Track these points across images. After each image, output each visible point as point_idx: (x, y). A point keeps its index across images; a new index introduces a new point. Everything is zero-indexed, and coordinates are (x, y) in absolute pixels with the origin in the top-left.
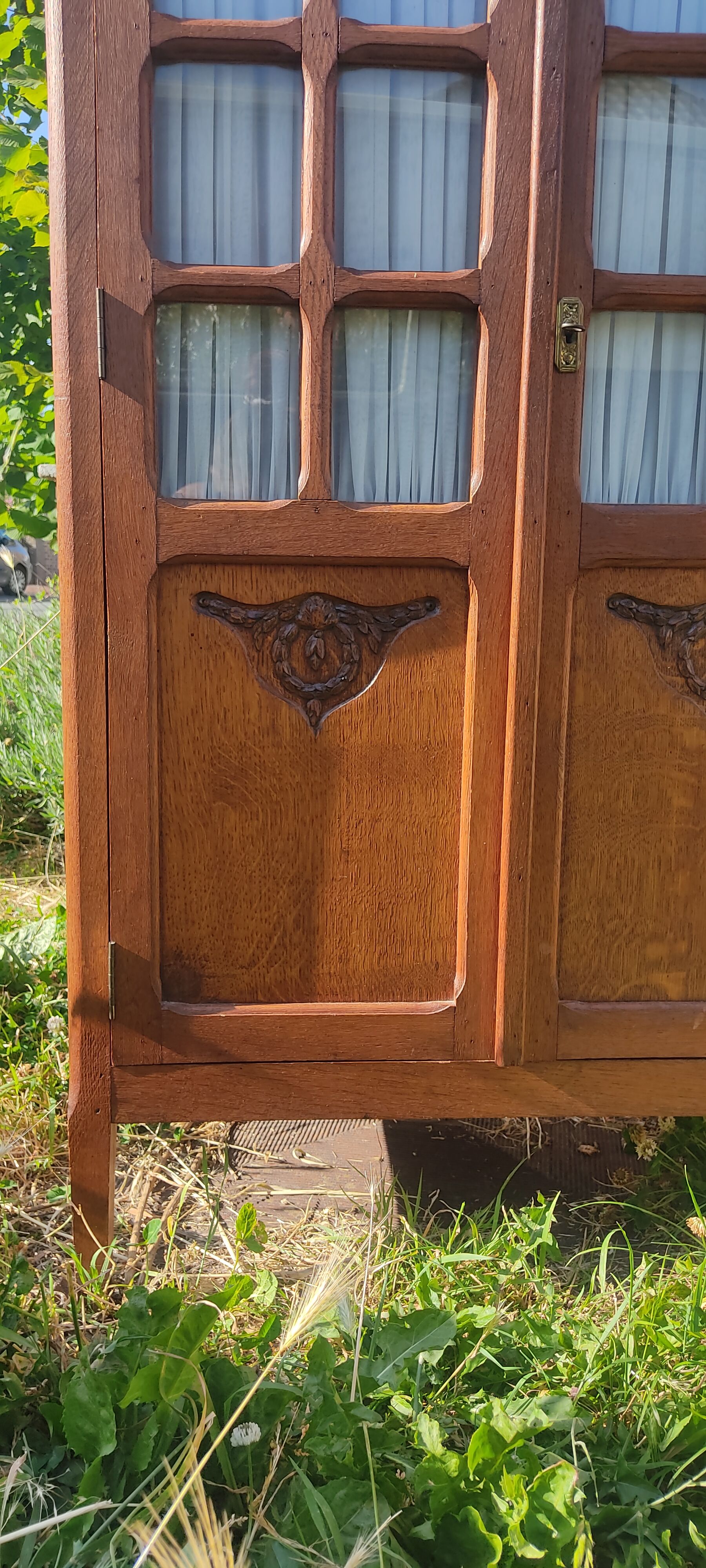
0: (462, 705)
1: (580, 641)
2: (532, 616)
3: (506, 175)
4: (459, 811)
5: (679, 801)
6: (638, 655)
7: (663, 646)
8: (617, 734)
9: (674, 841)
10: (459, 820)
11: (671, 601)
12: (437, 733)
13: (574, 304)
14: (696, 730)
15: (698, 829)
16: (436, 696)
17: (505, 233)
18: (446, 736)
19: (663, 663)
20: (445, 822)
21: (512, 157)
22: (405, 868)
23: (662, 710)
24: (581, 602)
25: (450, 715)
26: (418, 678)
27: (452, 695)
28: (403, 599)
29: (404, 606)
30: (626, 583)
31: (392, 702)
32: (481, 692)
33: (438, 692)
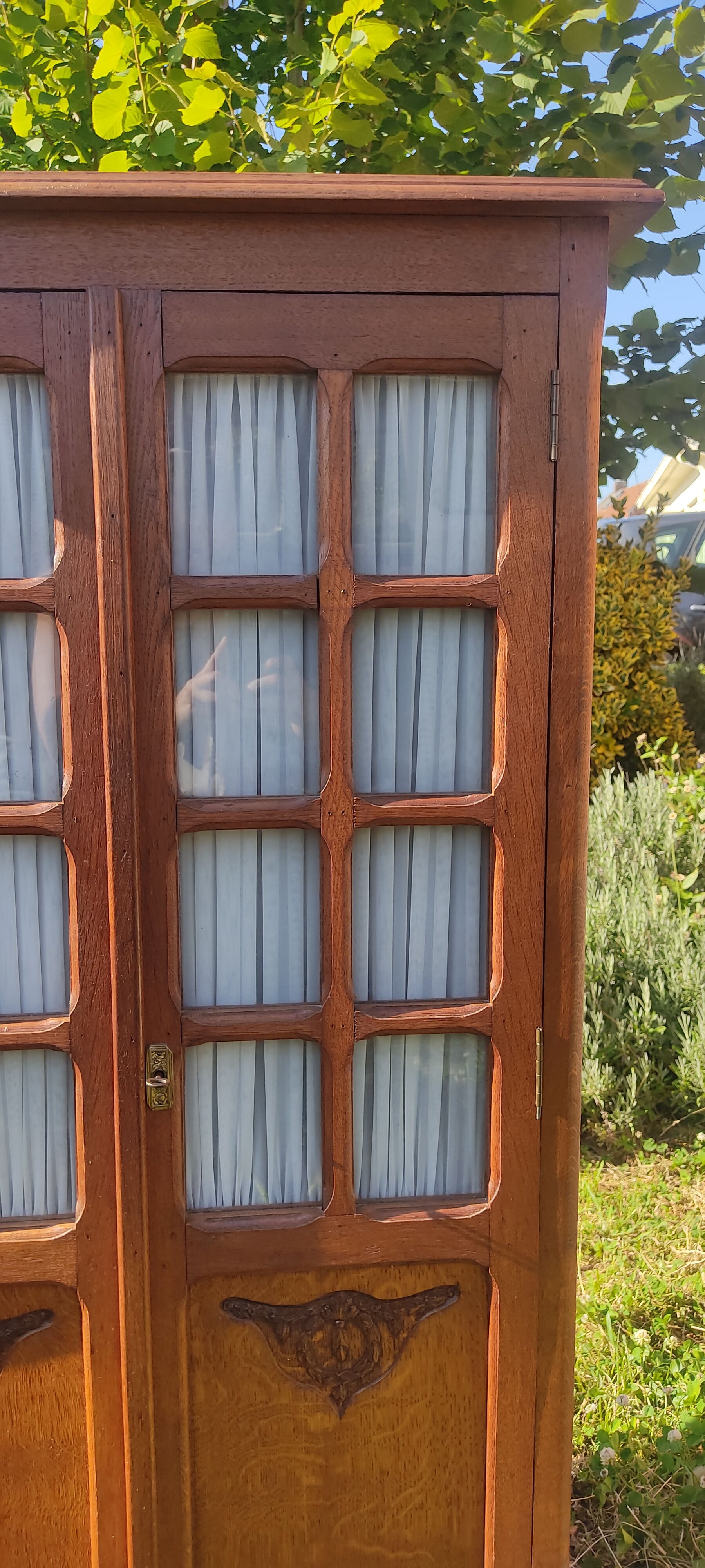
0: (84, 1405)
1: (197, 1344)
2: (139, 1339)
3: (89, 937)
4: (88, 1503)
5: (308, 1480)
6: (257, 1352)
7: (281, 1341)
8: (241, 1425)
9: (306, 1517)
10: (89, 1510)
11: (285, 1301)
12: (61, 1432)
13: (162, 1052)
14: (319, 1416)
15: (329, 1503)
16: (57, 1399)
17: (92, 989)
18: (70, 1435)
19: (283, 1355)
20: (75, 1513)
21: (93, 921)
22: (36, 1559)
23: (285, 1401)
24: (195, 1308)
25: (73, 1416)
26: (38, 1383)
27: (73, 1397)
28: (16, 1314)
29: (19, 1319)
30: (237, 1289)
31: (12, 1406)
32: (99, 1400)
33: (59, 1395)
